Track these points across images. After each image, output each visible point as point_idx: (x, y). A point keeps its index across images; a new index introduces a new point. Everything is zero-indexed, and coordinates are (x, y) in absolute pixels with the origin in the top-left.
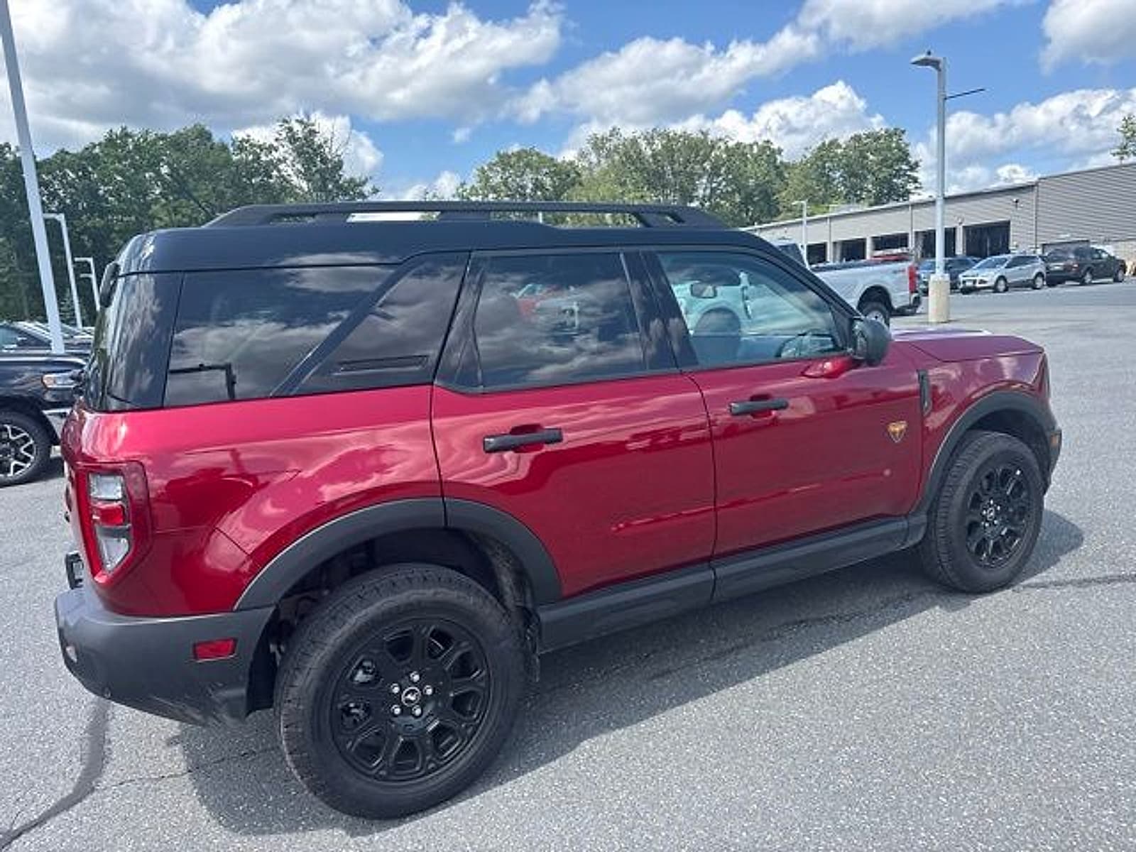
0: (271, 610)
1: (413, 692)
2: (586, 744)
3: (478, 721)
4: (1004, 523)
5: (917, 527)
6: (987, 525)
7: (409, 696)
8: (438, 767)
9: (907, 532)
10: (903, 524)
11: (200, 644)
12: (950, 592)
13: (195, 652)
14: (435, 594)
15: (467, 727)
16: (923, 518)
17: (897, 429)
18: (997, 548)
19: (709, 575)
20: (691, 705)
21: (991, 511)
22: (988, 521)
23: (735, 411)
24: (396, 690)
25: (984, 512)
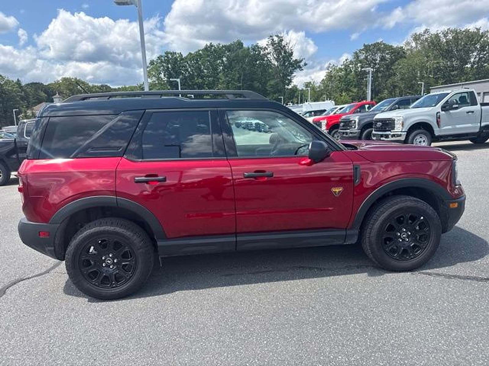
0: (59, 225)
3: (131, 275)
4: (413, 241)
5: (352, 236)
6: (401, 240)
7: (108, 261)
8: (116, 287)
9: (345, 237)
10: (343, 233)
11: (41, 232)
13: (39, 234)
14: (115, 229)
15: (127, 276)
16: (357, 232)
17: (338, 191)
18: (405, 251)
19: (234, 239)
21: (404, 234)
22: (401, 239)
23: (245, 176)
24: (103, 258)
25: (399, 234)
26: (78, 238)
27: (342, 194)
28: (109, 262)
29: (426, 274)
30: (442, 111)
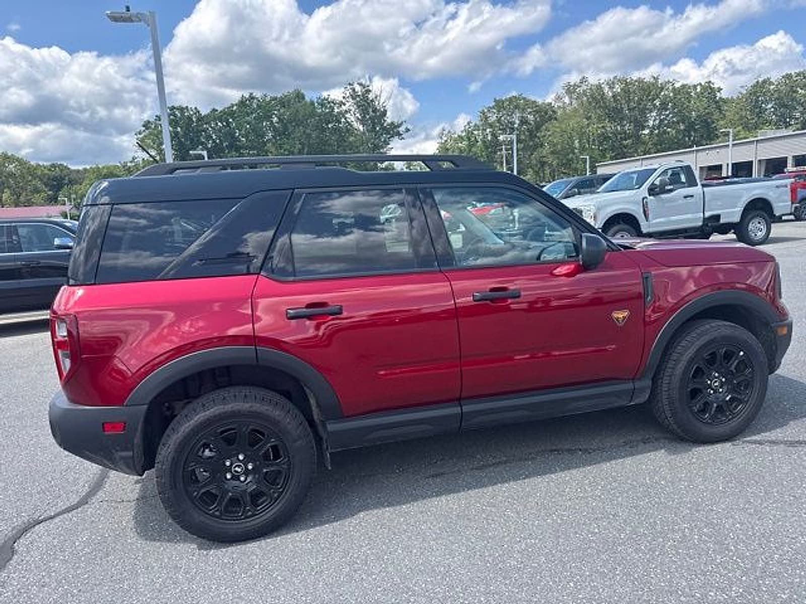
0: (146, 407)
1: (239, 466)
2: (362, 514)
3: (281, 490)
4: (729, 392)
5: (642, 390)
6: (712, 392)
7: (237, 469)
8: (254, 515)
9: (633, 393)
10: (629, 386)
11: (107, 423)
12: (675, 440)
13: (103, 428)
14: (251, 407)
15: (274, 492)
16: (649, 383)
17: (621, 316)
18: (720, 409)
19: (457, 410)
20: (443, 498)
21: (716, 382)
22: (712, 389)
23: (477, 298)
24: (228, 464)
25: (709, 382)
26: (182, 429)
27: (628, 320)
28: (239, 470)
29: (755, 442)
30: (650, 195)
